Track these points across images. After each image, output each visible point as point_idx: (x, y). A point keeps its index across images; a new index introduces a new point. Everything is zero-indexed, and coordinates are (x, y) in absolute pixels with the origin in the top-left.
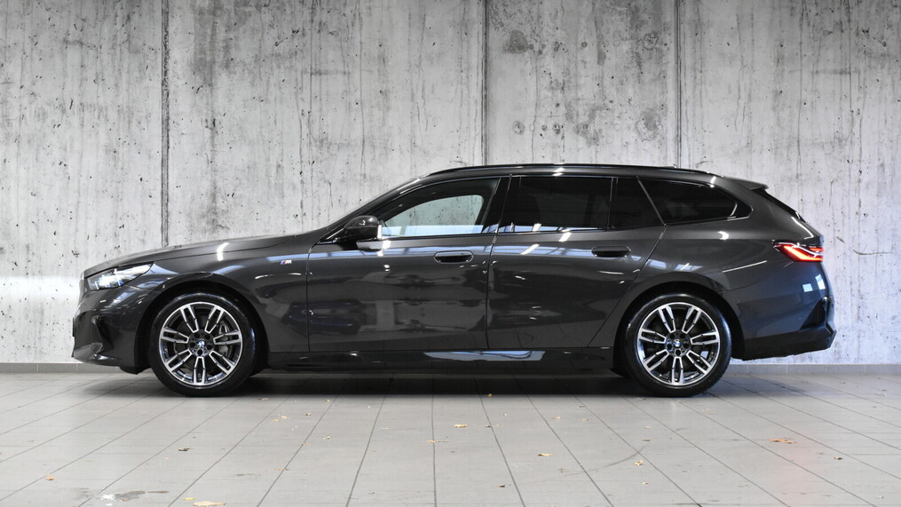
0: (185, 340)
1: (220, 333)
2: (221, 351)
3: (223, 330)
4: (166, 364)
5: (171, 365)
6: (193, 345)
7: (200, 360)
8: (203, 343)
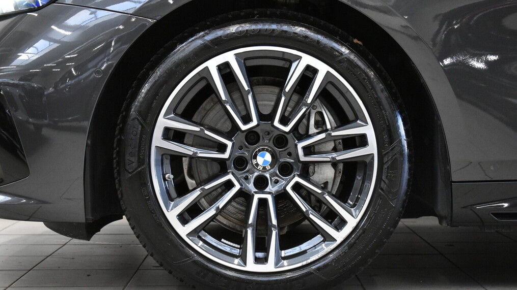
0: (222, 148)
1: (313, 130)
2: (316, 178)
3: (320, 124)
4: (172, 215)
5: (184, 218)
6: (241, 163)
7: (263, 203)
8: (268, 157)
